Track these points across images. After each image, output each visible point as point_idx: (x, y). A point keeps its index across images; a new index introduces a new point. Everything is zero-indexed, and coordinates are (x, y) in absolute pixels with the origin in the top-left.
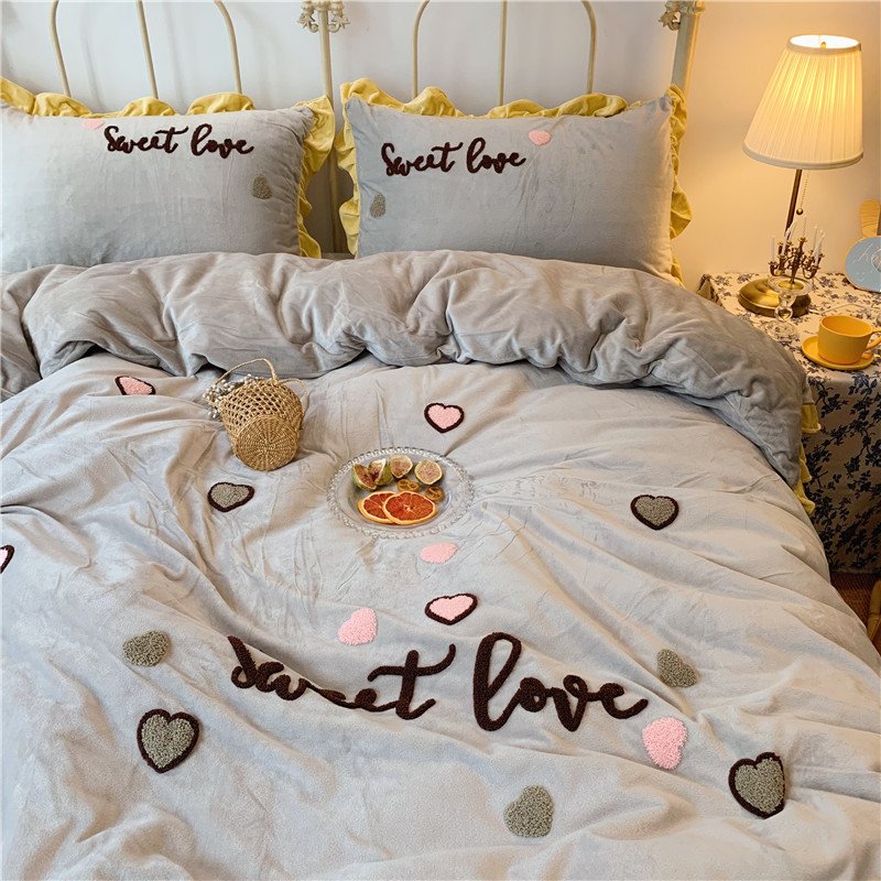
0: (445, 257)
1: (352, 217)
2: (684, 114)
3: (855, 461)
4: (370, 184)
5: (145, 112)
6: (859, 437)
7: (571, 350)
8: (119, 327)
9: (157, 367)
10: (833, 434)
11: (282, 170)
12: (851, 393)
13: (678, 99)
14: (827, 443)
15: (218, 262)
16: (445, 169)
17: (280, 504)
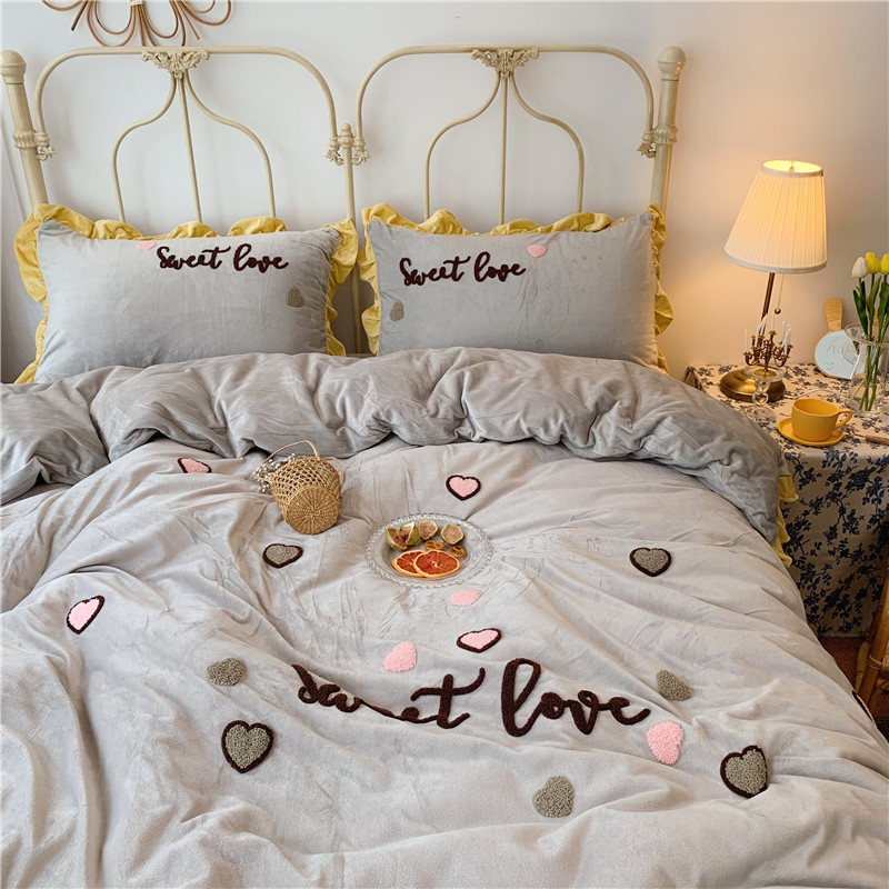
0: (458, 353)
1: (373, 322)
2: (663, 227)
3: (833, 529)
4: (389, 293)
5: (190, 234)
6: (835, 508)
7: (572, 428)
8: (178, 417)
9: (211, 451)
10: (811, 505)
11: (313, 283)
12: (824, 466)
13: (656, 215)
14: (806, 513)
15: (259, 361)
16: (456, 279)
17: (326, 561)
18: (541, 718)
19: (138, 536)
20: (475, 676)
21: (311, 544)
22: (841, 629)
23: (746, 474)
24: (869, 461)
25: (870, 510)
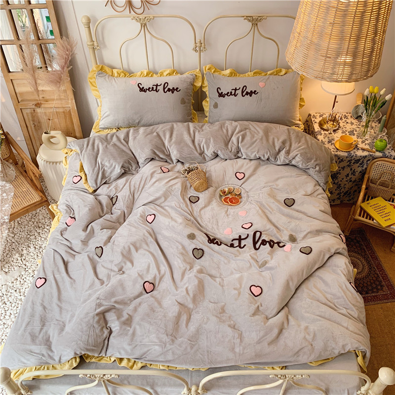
3: (348, 174)
4: (213, 98)
6: (349, 169)
7: (271, 157)
8: (158, 153)
9: (166, 162)
10: (342, 168)
11: (188, 95)
12: (347, 158)
14: (340, 170)
16: (235, 96)
17: (206, 201)
18: (262, 245)
19: (158, 195)
20: (246, 236)
21: (201, 195)
22: (348, 201)
23: (320, 171)
24: (361, 157)
25: (360, 169)
